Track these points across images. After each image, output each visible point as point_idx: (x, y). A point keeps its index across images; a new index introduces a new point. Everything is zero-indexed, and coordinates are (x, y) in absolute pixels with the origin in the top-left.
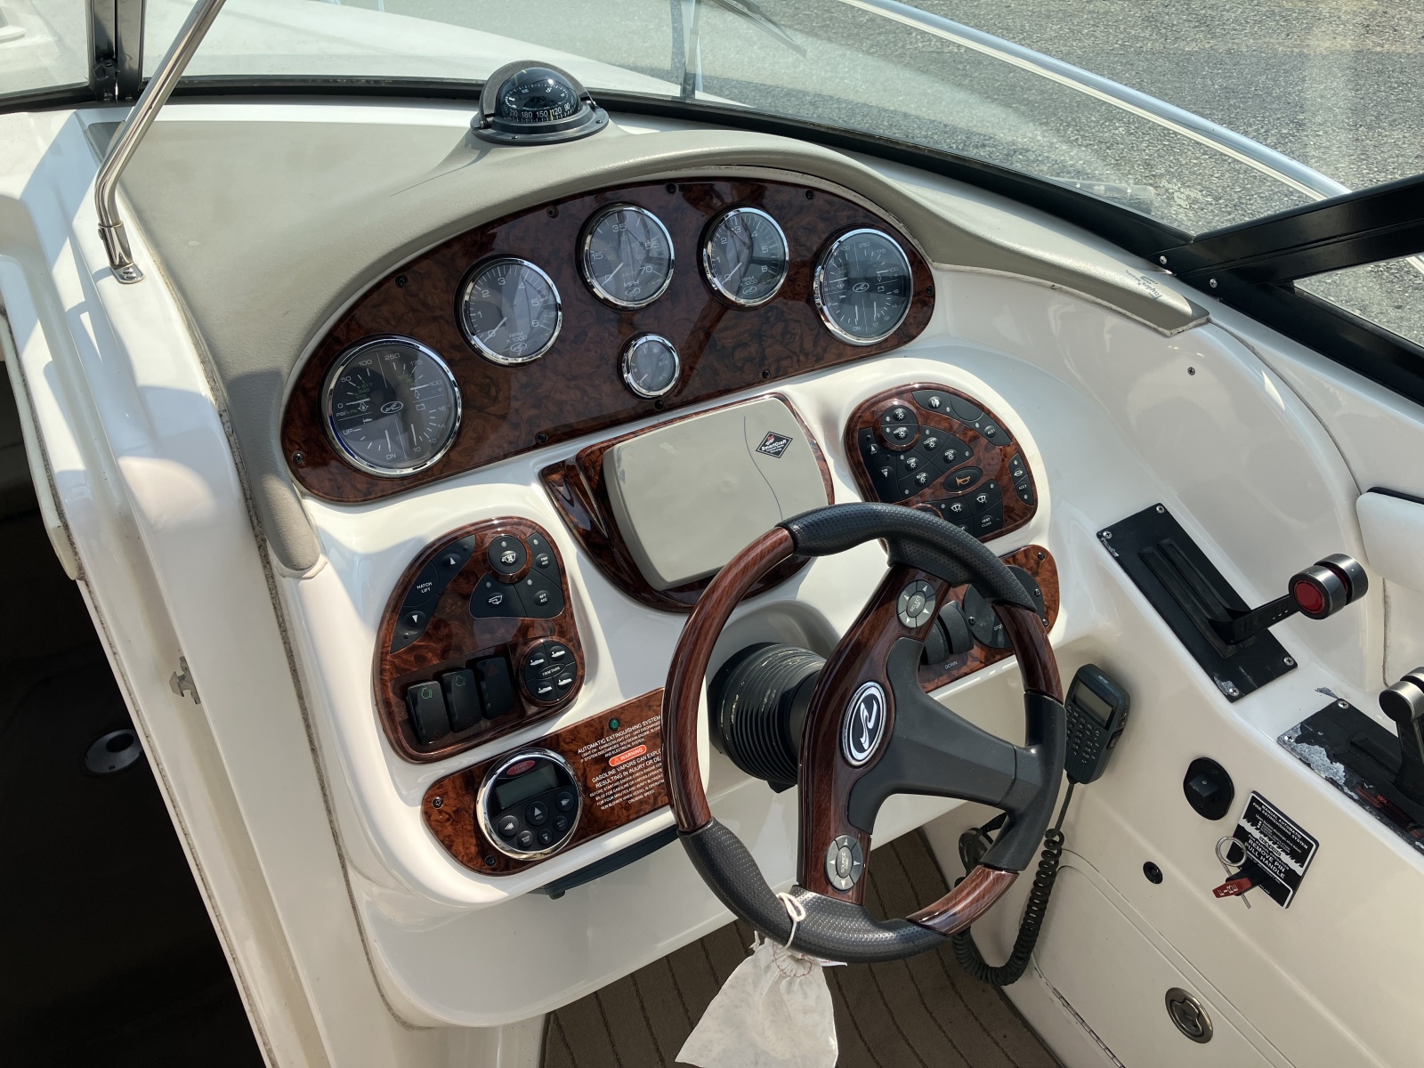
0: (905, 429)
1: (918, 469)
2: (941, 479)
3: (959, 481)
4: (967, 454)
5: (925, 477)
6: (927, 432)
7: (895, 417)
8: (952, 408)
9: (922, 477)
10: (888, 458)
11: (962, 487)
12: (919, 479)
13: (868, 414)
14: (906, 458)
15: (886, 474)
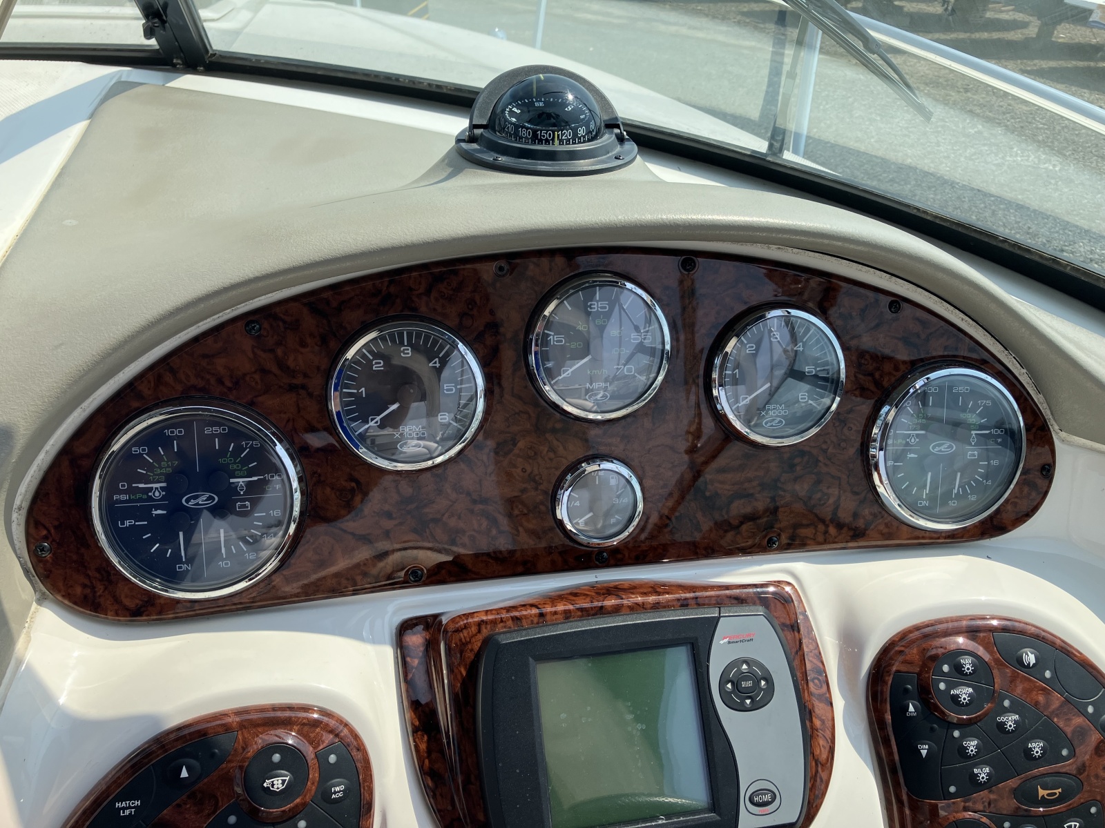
0: (970, 690)
1: (978, 759)
2: (1013, 783)
3: (1042, 792)
4: (1065, 752)
5: (988, 774)
6: (1007, 703)
7: (958, 668)
8: (1055, 672)
9: (983, 773)
10: (932, 729)
11: (1044, 802)
12: (977, 775)
13: (915, 651)
14: (963, 737)
15: (924, 753)
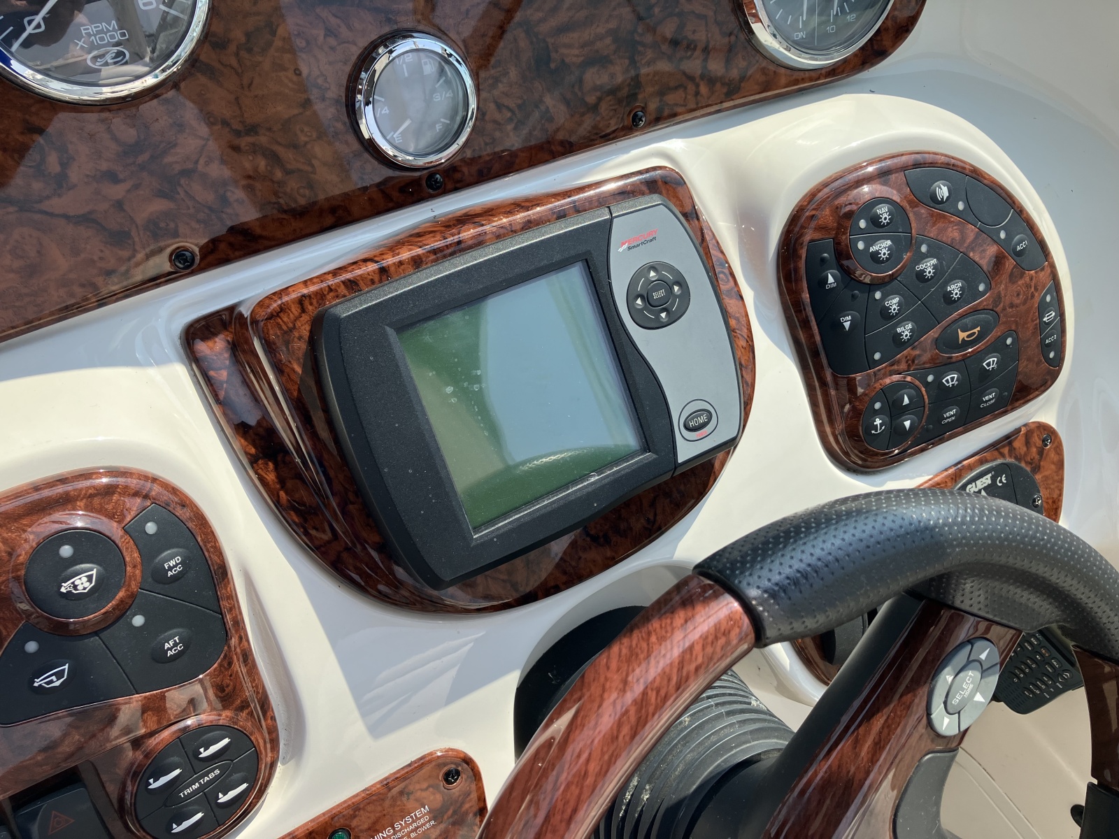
0: (889, 242)
1: (900, 318)
2: (934, 333)
3: (962, 335)
4: (981, 288)
5: (912, 331)
6: (924, 249)
7: (875, 221)
8: (967, 203)
9: (905, 330)
10: (854, 297)
11: (966, 344)
12: (900, 334)
13: (827, 212)
14: (884, 297)
15: (847, 325)
